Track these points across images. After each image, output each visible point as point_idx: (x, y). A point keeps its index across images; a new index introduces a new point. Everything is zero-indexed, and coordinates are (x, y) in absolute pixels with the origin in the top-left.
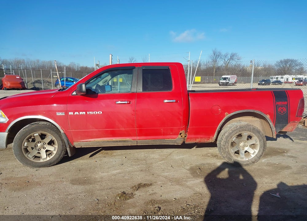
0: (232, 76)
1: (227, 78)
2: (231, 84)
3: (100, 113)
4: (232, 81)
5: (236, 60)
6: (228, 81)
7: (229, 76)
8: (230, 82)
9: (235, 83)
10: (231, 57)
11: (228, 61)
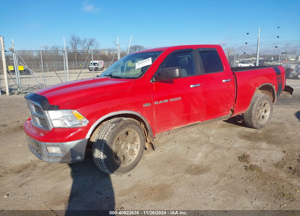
0: (100, 61)
1: (96, 63)
2: (100, 69)
3: (179, 98)
4: (101, 66)
5: (95, 45)
6: (97, 66)
7: (97, 61)
8: (99, 67)
9: (103, 68)
10: (90, 42)
11: (88, 46)
